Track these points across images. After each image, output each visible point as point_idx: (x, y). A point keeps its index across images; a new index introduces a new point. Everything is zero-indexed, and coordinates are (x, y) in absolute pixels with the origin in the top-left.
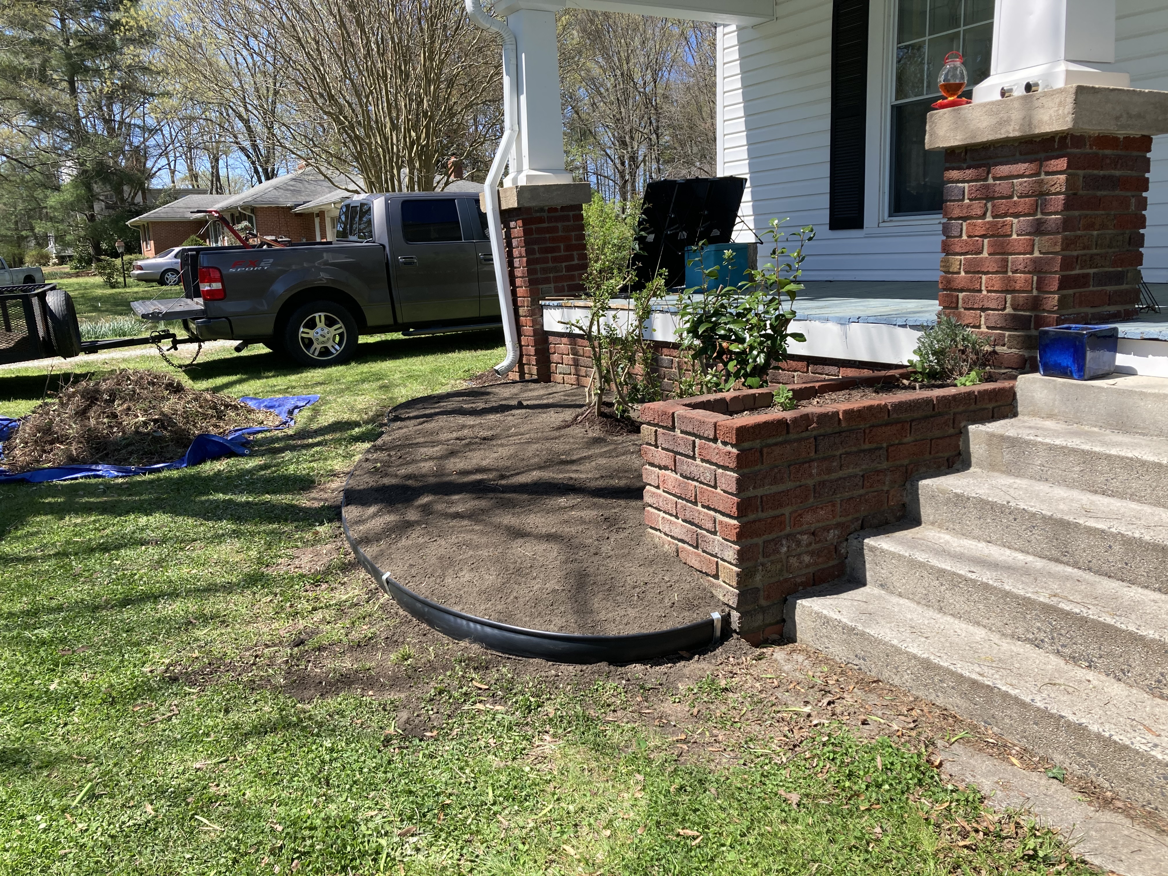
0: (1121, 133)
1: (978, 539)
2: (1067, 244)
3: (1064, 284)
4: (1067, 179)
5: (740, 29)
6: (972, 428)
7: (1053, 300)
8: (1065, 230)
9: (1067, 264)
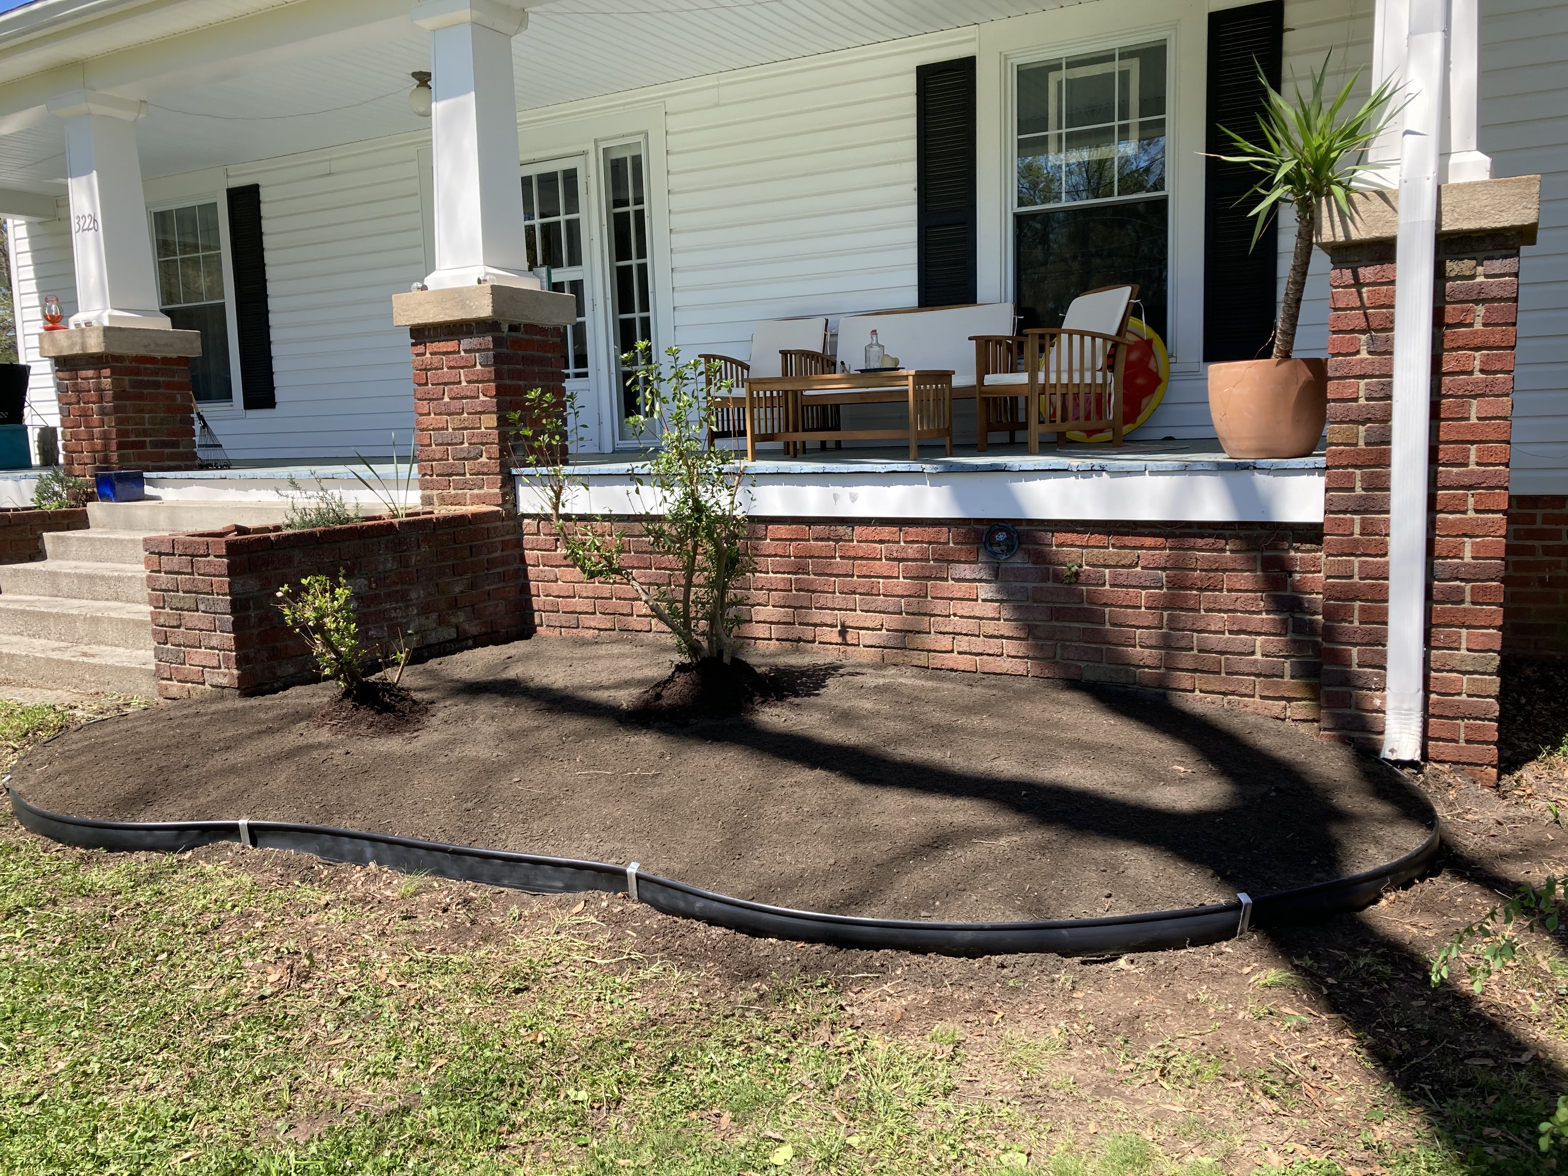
0: (158, 355)
1: (26, 594)
2: (119, 422)
3: (120, 446)
4: (112, 382)
5: (29, 225)
6: (44, 534)
7: (114, 457)
8: (116, 412)
9: (120, 433)
